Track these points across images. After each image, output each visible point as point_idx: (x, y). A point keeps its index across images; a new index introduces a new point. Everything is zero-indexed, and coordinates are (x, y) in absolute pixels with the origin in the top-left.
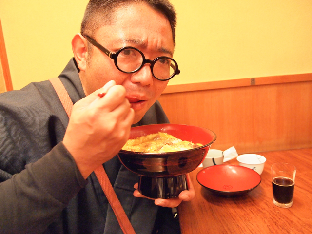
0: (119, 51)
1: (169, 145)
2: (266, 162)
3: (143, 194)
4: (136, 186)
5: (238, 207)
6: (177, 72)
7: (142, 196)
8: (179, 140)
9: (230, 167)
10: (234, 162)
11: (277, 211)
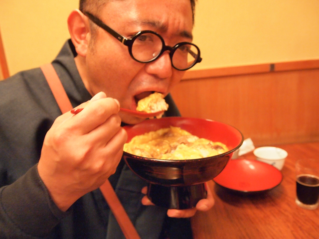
0: (135, 37)
1: (185, 144)
2: (288, 157)
3: (153, 201)
4: (144, 190)
5: (257, 208)
6: (198, 60)
7: (152, 204)
8: (196, 138)
9: (247, 162)
10: (250, 156)
11: (301, 214)
